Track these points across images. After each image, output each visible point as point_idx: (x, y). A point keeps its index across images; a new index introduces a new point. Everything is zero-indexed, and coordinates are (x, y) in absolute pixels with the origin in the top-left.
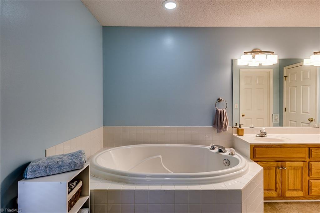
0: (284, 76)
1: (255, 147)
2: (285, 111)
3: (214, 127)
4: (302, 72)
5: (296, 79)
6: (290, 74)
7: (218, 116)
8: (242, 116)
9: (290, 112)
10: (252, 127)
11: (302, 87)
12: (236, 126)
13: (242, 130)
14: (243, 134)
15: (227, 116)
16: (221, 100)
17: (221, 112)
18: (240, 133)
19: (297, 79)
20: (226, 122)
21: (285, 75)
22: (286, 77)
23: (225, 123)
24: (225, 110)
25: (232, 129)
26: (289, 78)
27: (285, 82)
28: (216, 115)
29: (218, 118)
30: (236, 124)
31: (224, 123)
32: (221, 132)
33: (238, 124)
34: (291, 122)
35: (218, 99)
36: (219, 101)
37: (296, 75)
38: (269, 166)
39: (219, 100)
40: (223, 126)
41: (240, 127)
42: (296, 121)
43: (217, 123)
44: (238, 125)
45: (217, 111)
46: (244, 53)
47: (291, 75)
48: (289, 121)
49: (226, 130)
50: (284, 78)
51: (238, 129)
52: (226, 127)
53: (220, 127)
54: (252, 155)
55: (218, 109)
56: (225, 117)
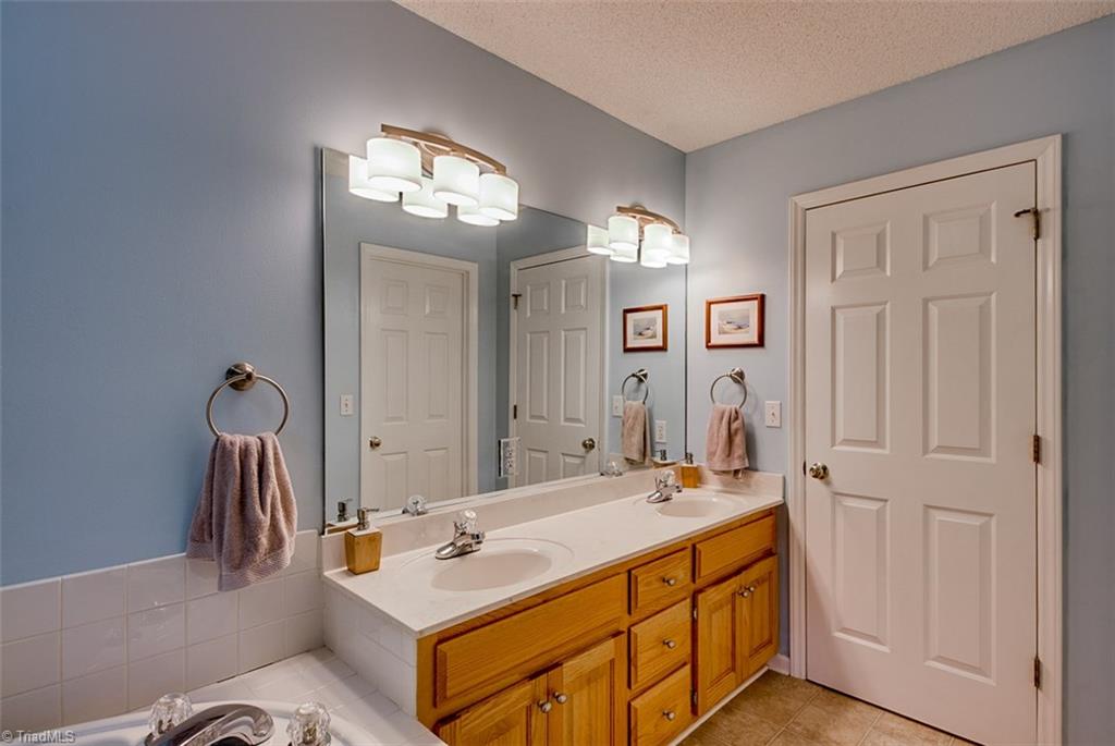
0: (512, 293)
1: (440, 642)
2: (515, 417)
3: (194, 555)
4: (563, 282)
5: (546, 308)
6: (529, 288)
7: (224, 483)
8: (371, 445)
9: (528, 420)
10: (419, 514)
11: (563, 333)
12: (342, 515)
13: (375, 539)
14: (378, 563)
15: (289, 470)
16: (249, 376)
17: (245, 453)
18: (362, 560)
19: (549, 307)
20: (281, 515)
21: (514, 291)
22: (516, 296)
23: (273, 517)
24: (271, 440)
25: (320, 543)
26: (527, 303)
27: (514, 313)
28: (212, 476)
29: (223, 497)
30: (343, 508)
31: (266, 520)
32: (246, 583)
33: (348, 508)
34: (534, 454)
35: (231, 373)
36: (235, 386)
37: (545, 291)
38: (503, 716)
39: (238, 380)
40: (256, 546)
41: (362, 524)
42: (546, 452)
43: (221, 526)
44: (351, 509)
45: (220, 451)
46: (384, 128)
47: (531, 290)
48: (527, 452)
49: (278, 565)
50: (512, 299)
51: (350, 542)
52: (277, 542)
53: (237, 554)
54: (429, 694)
55: (228, 437)
56: (273, 483)
